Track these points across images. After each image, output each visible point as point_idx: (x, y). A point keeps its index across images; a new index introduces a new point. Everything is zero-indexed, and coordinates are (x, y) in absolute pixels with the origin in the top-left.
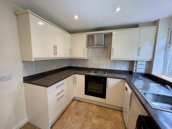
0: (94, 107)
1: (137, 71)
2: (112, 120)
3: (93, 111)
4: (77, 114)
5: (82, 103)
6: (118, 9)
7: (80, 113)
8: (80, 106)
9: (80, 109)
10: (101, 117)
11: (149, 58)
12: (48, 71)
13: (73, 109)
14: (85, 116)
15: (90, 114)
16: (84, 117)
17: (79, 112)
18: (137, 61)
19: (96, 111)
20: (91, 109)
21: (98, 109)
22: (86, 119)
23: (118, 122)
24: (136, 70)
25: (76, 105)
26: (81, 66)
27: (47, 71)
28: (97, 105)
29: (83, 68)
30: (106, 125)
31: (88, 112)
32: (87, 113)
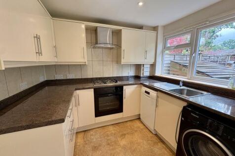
0: (111, 128)
1: (144, 75)
2: (136, 131)
3: (112, 133)
4: (95, 148)
5: (92, 132)
6: (141, 4)
7: (100, 145)
8: (92, 137)
9: (95, 140)
10: (125, 135)
11: (152, 61)
12: (14, 96)
13: (84, 146)
14: (108, 144)
15: (113, 138)
16: (109, 146)
17: (97, 145)
18: (143, 65)
19: (115, 131)
20: (108, 132)
21: (117, 128)
22: (111, 147)
23: (142, 130)
24: (143, 73)
25: (85, 139)
26: (74, 77)
27: (11, 95)
28: (112, 124)
29: (79, 79)
30: (135, 139)
31: (109, 138)
32: (108, 140)
